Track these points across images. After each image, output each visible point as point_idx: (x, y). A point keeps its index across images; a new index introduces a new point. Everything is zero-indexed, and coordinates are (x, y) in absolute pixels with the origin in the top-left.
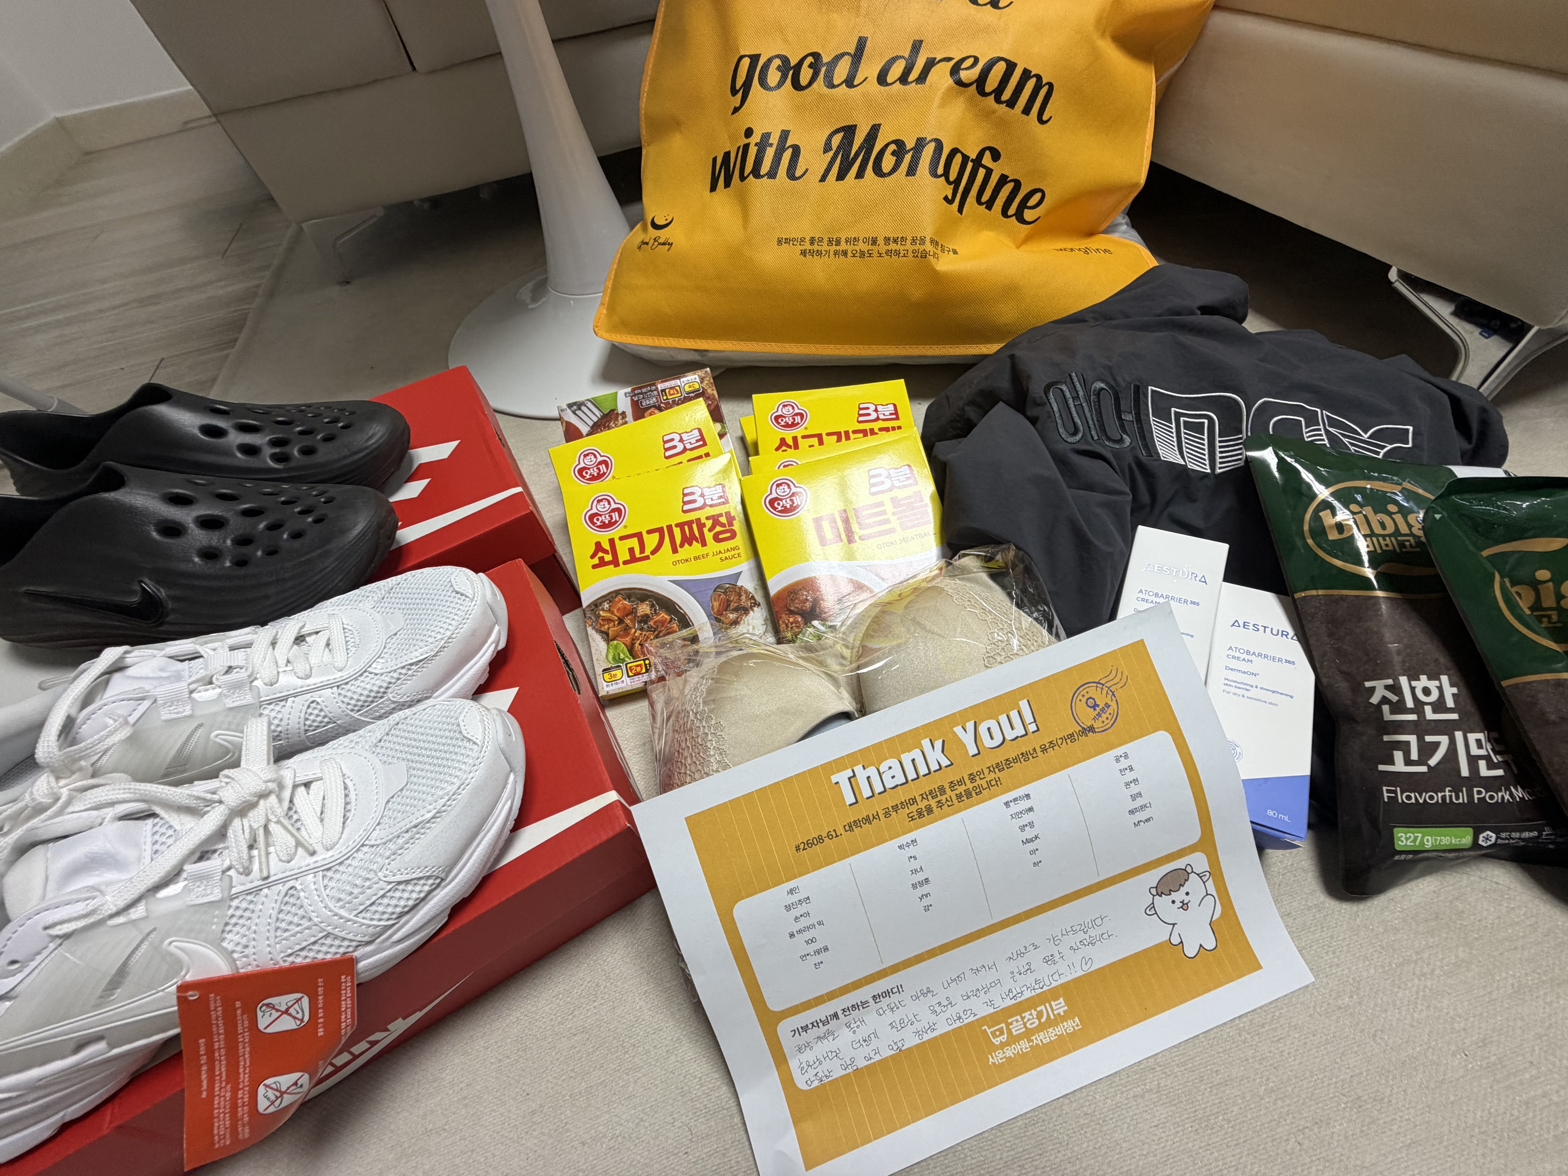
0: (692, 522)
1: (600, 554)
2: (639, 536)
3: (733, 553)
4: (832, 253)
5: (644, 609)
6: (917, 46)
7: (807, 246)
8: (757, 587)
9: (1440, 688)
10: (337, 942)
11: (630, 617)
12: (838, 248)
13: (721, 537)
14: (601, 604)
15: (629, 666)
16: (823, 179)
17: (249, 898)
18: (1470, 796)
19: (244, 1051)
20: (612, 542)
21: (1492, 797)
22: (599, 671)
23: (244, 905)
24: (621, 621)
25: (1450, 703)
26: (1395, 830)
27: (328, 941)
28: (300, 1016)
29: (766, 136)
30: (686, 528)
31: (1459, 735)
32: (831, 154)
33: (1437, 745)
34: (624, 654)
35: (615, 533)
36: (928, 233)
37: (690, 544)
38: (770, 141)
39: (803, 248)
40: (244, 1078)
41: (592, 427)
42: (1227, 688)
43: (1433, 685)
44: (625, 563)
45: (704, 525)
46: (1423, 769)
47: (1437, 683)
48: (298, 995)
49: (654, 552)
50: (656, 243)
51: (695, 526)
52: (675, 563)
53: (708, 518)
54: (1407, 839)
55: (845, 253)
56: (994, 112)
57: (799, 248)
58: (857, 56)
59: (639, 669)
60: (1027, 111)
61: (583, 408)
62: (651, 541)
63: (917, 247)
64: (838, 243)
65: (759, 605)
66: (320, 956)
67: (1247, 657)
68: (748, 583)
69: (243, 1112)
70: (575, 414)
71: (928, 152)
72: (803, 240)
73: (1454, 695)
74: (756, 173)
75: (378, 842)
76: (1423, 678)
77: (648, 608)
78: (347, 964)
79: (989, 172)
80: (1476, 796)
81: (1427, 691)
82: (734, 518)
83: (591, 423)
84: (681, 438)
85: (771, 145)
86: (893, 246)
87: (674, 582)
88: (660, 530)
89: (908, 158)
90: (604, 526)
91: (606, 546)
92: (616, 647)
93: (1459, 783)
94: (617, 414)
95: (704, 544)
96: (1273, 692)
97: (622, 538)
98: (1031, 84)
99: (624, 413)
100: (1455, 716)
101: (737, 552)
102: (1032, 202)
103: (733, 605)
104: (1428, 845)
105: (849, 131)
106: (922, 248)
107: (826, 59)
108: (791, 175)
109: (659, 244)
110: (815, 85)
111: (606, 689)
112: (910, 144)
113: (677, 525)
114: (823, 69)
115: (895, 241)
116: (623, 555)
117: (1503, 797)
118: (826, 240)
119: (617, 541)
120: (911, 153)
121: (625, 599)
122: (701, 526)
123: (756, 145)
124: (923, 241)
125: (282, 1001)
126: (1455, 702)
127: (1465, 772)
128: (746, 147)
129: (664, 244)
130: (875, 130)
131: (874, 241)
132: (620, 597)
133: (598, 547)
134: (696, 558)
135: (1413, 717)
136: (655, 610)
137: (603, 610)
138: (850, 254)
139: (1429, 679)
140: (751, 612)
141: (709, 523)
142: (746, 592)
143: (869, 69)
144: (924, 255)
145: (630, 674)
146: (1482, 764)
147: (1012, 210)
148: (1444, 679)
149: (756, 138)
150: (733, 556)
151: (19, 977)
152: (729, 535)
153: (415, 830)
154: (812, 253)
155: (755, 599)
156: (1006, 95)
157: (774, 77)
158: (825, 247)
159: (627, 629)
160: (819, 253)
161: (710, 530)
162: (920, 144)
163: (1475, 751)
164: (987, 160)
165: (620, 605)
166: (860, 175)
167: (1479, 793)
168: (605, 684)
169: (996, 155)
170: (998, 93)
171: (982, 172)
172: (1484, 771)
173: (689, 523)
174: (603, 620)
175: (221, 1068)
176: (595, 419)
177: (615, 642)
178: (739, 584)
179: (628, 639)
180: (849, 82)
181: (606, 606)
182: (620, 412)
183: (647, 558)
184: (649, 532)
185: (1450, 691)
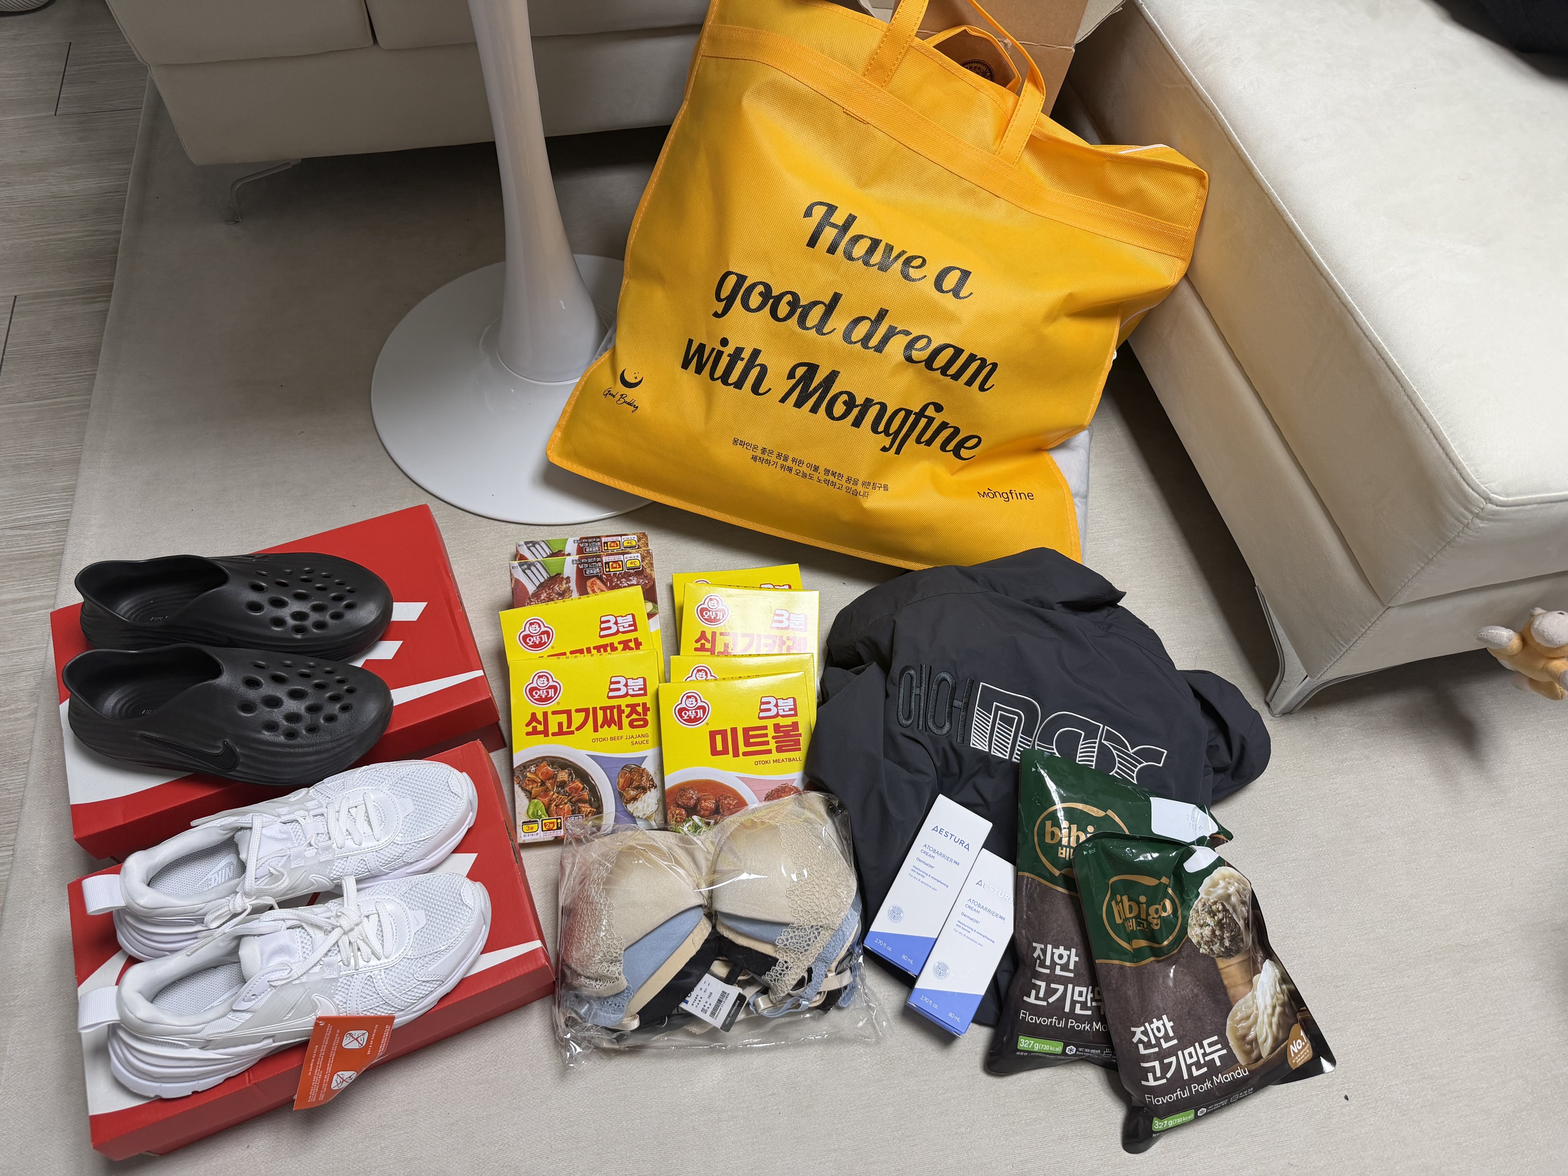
0: (614, 707)
1: (534, 724)
2: (568, 713)
3: (643, 739)
4: (779, 465)
5: (563, 776)
6: (882, 314)
7: (758, 453)
8: (657, 772)
9: (1069, 956)
10: (388, 1008)
11: (550, 781)
12: (785, 463)
13: (635, 723)
14: (529, 766)
15: (544, 822)
16: (783, 400)
17: (347, 978)
18: (1066, 1023)
19: (333, 1055)
20: (545, 714)
21: (1078, 1026)
22: (519, 822)
23: (345, 982)
24: (543, 783)
25: (1072, 967)
26: (1020, 1037)
27: (384, 1007)
28: (361, 1042)
29: (739, 351)
30: (608, 711)
31: (1070, 986)
32: (793, 381)
33: (1056, 990)
34: (541, 811)
35: (550, 707)
36: (862, 477)
37: (609, 726)
38: (742, 356)
39: (755, 454)
40: (329, 1069)
41: (538, 588)
42: (957, 928)
43: (1065, 953)
44: (554, 734)
45: (623, 712)
46: (1045, 1003)
47: (1068, 953)
48: (365, 1032)
49: (578, 729)
50: (622, 401)
51: (615, 711)
52: (594, 740)
53: (627, 706)
54: (1025, 1043)
55: (790, 470)
56: (939, 381)
57: (751, 453)
58: (830, 308)
59: (551, 826)
60: (969, 383)
61: (533, 568)
62: (578, 719)
63: (850, 485)
64: (786, 459)
65: (656, 787)
66: (379, 1013)
67: (977, 909)
68: (650, 766)
69: (325, 1086)
70: (525, 572)
71: (873, 411)
72: (756, 447)
73: (1075, 962)
74: (725, 379)
75: (412, 957)
76: (1062, 948)
77: (567, 775)
78: (391, 1019)
79: (931, 420)
80: (1069, 1024)
81: (1061, 957)
82: (648, 709)
83: (538, 584)
84: (616, 620)
85: (743, 359)
86: (830, 478)
87: (592, 757)
88: (586, 711)
89: (855, 411)
90: (541, 700)
91: (540, 717)
92: (536, 804)
93: (1061, 1015)
94: (563, 578)
95: (620, 728)
96: (984, 936)
97: (554, 713)
98: (975, 365)
99: (568, 578)
100: (1072, 975)
101: (646, 739)
102: (969, 444)
103: (635, 784)
104: (1036, 1049)
105: (812, 369)
106: (854, 488)
107: (803, 303)
108: (755, 389)
109: (625, 402)
110: (789, 321)
111: (523, 838)
112: (860, 401)
113: (601, 708)
114: (799, 310)
115: (834, 474)
116: (553, 728)
117: (1085, 1027)
118: (775, 453)
119: (550, 714)
120: (859, 408)
121: (549, 766)
122: (621, 712)
123: (729, 355)
124: (856, 482)
125: (356, 1033)
126: (1075, 966)
127: (1067, 1009)
128: (720, 354)
129: (629, 404)
130: (833, 376)
131: (816, 469)
132: (545, 763)
133: (534, 718)
134: (612, 739)
135: (1048, 971)
136: (572, 778)
137: (530, 771)
138: (794, 472)
139: (1065, 949)
140: (648, 792)
141: (627, 711)
142: (648, 775)
143: (838, 322)
144: (856, 493)
145: (544, 829)
146: (1078, 1006)
147: (950, 447)
148: (1073, 951)
149: (729, 350)
150: (642, 742)
151: (253, 1002)
152: (642, 723)
153: (435, 955)
154: (762, 460)
155: (653, 782)
156: (952, 371)
157: (755, 300)
158: (773, 458)
159: (547, 791)
160: (768, 462)
161: (628, 717)
162: (868, 403)
163: (1076, 998)
164: (930, 412)
165: (544, 770)
166: (814, 410)
167: (1072, 1023)
168: (523, 834)
169: (939, 408)
170: (944, 370)
171: (923, 421)
172: (1078, 1010)
173: (611, 708)
174: (528, 780)
175: (320, 1062)
176: (542, 580)
177: (536, 800)
178: (643, 766)
179: (547, 800)
180: (819, 328)
181: (533, 769)
182: (565, 577)
183: (572, 733)
184: (578, 711)
185: (1074, 959)
